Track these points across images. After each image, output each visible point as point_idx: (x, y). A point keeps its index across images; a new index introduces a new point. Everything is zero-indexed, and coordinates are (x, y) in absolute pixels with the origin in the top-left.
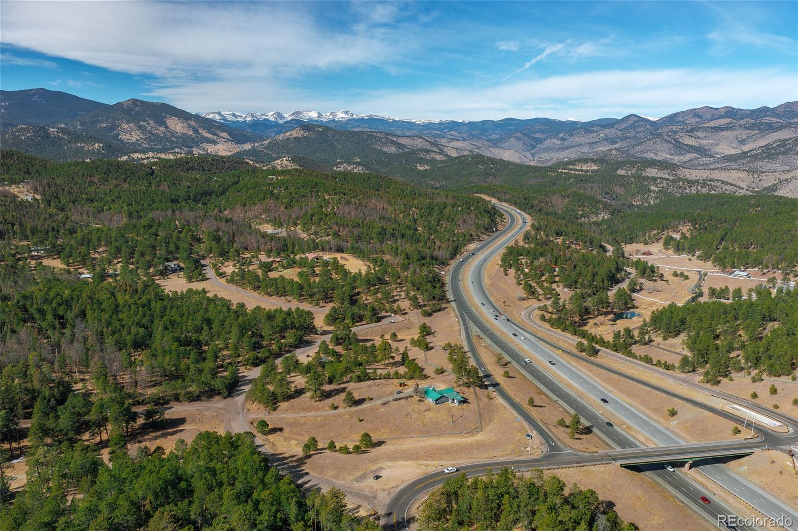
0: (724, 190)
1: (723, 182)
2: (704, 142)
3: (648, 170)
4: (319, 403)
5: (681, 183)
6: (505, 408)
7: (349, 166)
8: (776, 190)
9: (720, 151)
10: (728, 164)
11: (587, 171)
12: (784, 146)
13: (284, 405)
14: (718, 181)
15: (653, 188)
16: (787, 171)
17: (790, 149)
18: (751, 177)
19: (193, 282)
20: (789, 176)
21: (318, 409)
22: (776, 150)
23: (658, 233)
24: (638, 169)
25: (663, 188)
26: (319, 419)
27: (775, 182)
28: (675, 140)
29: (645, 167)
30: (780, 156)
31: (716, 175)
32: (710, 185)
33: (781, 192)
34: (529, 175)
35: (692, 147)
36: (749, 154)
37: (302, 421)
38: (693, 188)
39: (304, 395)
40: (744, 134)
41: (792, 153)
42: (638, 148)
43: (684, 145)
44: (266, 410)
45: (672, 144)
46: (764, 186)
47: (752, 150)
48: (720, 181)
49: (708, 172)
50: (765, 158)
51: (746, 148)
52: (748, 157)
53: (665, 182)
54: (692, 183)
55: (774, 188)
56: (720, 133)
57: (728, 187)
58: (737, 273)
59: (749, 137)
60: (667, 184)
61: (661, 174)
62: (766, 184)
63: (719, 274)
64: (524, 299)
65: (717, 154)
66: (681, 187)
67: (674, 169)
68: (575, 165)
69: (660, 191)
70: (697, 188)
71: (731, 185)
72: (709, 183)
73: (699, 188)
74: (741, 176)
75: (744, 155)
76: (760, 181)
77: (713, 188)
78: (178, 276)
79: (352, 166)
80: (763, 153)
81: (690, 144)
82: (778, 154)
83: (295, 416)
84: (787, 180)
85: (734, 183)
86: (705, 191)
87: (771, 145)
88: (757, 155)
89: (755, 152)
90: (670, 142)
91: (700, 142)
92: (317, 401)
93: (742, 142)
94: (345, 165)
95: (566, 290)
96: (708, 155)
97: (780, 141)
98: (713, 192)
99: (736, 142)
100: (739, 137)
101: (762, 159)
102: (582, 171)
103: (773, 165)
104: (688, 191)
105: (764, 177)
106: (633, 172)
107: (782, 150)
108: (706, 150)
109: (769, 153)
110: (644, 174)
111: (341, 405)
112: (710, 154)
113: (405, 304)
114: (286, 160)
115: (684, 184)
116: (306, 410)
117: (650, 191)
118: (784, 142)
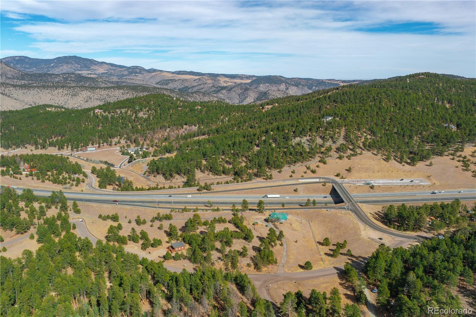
58: (89, 149)
64: (70, 188)
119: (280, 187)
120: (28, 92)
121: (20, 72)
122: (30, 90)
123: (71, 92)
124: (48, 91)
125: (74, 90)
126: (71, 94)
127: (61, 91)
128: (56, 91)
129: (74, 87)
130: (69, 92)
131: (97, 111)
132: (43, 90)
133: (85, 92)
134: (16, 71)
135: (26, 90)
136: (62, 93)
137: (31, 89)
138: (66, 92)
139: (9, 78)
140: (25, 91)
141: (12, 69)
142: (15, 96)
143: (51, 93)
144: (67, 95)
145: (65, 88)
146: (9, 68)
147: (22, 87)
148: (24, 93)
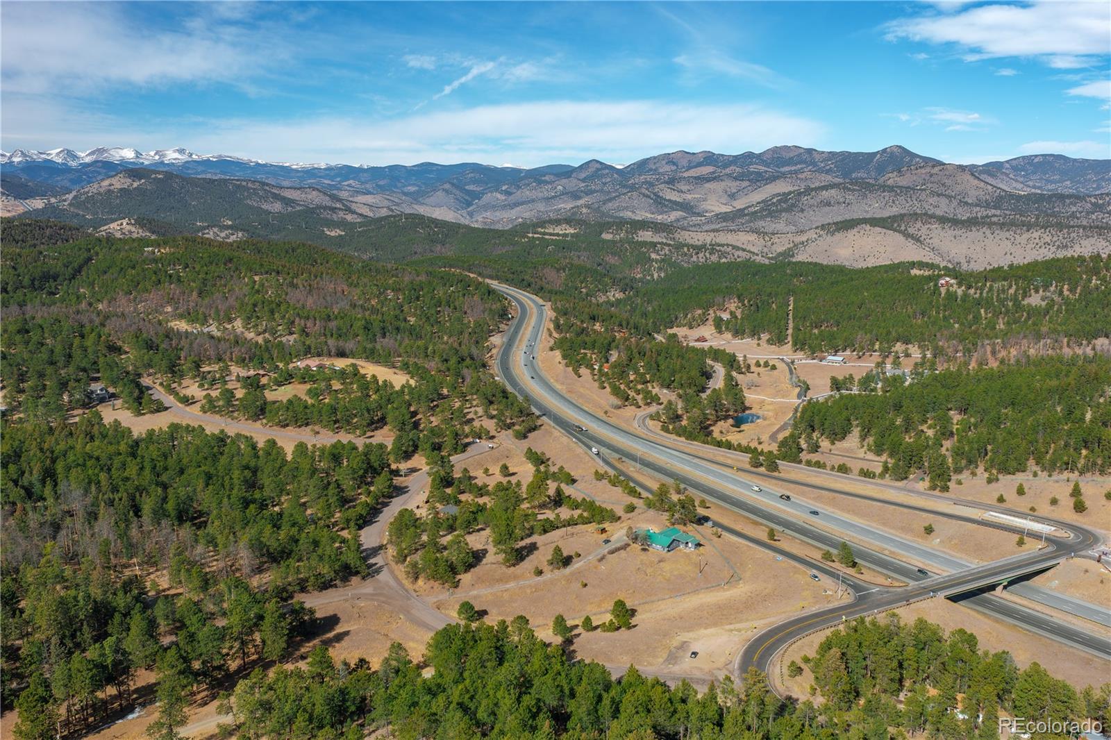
0: (736, 256)
1: (734, 247)
2: (689, 197)
3: (641, 233)
4: (512, 568)
5: (686, 249)
6: (748, 546)
7: (221, 232)
8: (793, 256)
9: (709, 207)
10: (724, 224)
11: (565, 235)
12: (786, 201)
13: (466, 578)
14: (728, 245)
15: (653, 256)
16: (801, 232)
17: (793, 205)
18: (761, 240)
19: (144, 414)
20: (804, 238)
21: (516, 578)
22: (777, 206)
23: (704, 313)
24: (627, 232)
25: (665, 255)
26: (529, 591)
27: (789, 246)
28: (655, 194)
29: (636, 230)
30: (783, 214)
31: (723, 238)
32: (720, 251)
33: (801, 257)
34: (493, 241)
35: (675, 203)
36: (746, 212)
37: (506, 596)
38: (701, 255)
39: (484, 561)
40: (733, 186)
41: (796, 209)
42: (610, 204)
43: (665, 200)
44: (443, 588)
45: (652, 199)
46: (778, 251)
47: (749, 207)
48: (731, 245)
49: (712, 234)
50: (766, 216)
51: (739, 204)
52: (746, 215)
53: (667, 248)
54: (699, 249)
55: (788, 253)
56: (707, 185)
57: (740, 253)
58: (830, 358)
59: (739, 190)
60: (670, 250)
61: (656, 239)
62: (780, 249)
63: (807, 361)
64: (620, 408)
65: (707, 212)
66: (686, 255)
67: (670, 232)
68: (545, 228)
69: (663, 260)
70: (705, 255)
71: (744, 250)
72: (718, 248)
73: (708, 255)
74: (750, 239)
75: (740, 213)
76: (772, 244)
77: (724, 254)
78: (114, 406)
79: (227, 232)
80: (762, 210)
81: (673, 198)
82: (781, 211)
83: (489, 590)
84: (803, 243)
85: (744, 247)
86: (714, 258)
87: (770, 200)
88: (756, 212)
89: (752, 209)
90: (649, 197)
91: (684, 196)
92: (510, 567)
93: (732, 196)
94: (216, 230)
95: (665, 391)
96: (695, 213)
97: (778, 195)
98: (724, 260)
99: (726, 196)
100: (728, 189)
101: (763, 218)
102: (558, 235)
103: (777, 225)
104: (694, 258)
105: (777, 240)
106: (622, 235)
107: (785, 206)
108: (692, 207)
109: (770, 209)
110: (636, 238)
111: (546, 568)
112: (697, 211)
113: (490, 425)
114: (127, 224)
115: (689, 250)
116: (500, 580)
117: (650, 260)
118: (785, 197)
119: (906, 510)
120: (964, 235)
121: (998, 191)
122: (971, 231)
123: (1061, 238)
124: (1007, 234)
125: (1069, 234)
126: (1056, 244)
127: (1036, 235)
128: (1026, 236)
129: (1073, 227)
130: (1055, 239)
131: (943, 282)
132: (997, 232)
133: (1092, 240)
134: (990, 187)
135: (963, 230)
136: (1037, 241)
137: (974, 229)
138: (1048, 239)
139: (966, 203)
140: (958, 232)
141: (982, 184)
142: (935, 242)
143: (1013, 239)
144: (1049, 245)
145: (1047, 230)
146: (976, 182)
148: (955, 237)
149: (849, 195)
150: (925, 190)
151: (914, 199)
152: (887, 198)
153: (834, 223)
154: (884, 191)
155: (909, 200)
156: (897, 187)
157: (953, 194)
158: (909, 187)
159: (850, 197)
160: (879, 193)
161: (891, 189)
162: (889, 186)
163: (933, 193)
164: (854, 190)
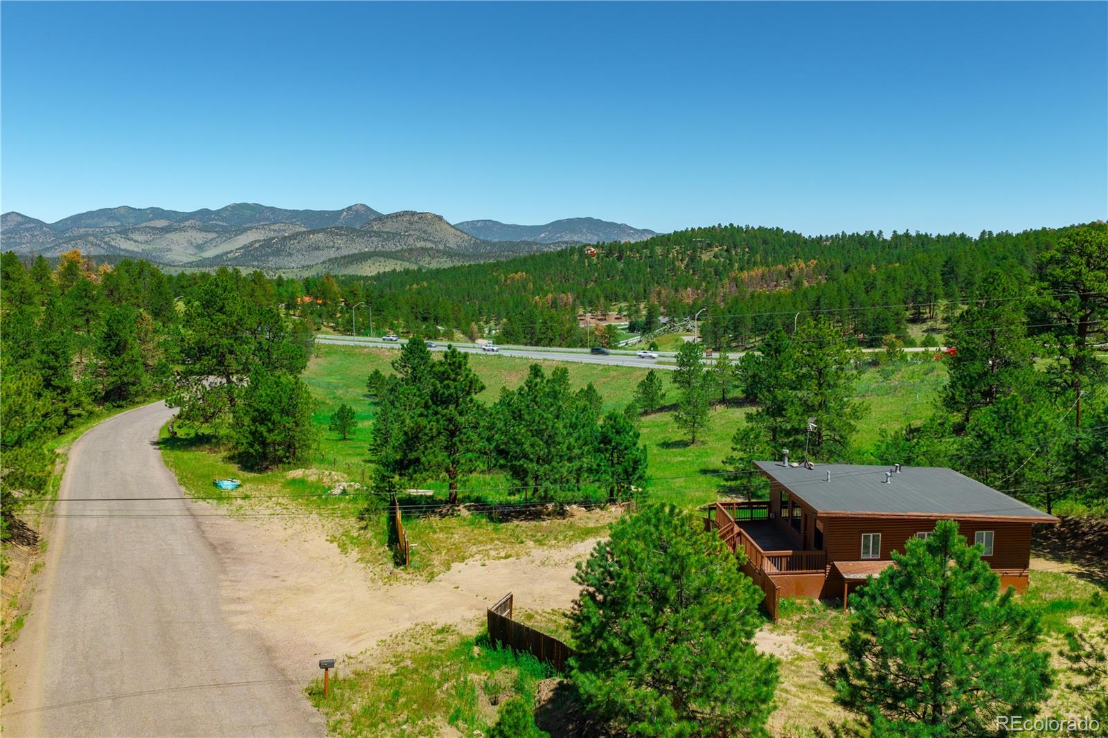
2: (149, 247)
9: (175, 258)
12: (270, 246)
17: (279, 250)
20: (313, 272)
22: (260, 251)
28: (106, 244)
30: (271, 258)
36: (225, 258)
40: (200, 237)
41: (284, 253)
43: (120, 249)
45: (103, 248)
47: (228, 253)
50: (251, 260)
51: (208, 255)
56: (167, 236)
59: (206, 242)
75: (219, 259)
80: (243, 255)
81: (129, 248)
82: (268, 255)
87: (251, 246)
88: (236, 258)
89: (233, 255)
90: (99, 246)
91: (142, 246)
93: (200, 247)
97: (260, 240)
99: (192, 247)
100: (194, 241)
101: (248, 262)
107: (269, 250)
118: (267, 243)
131: (589, 252)
134: (466, 236)
146: (453, 231)
147: (462, 256)
149: (338, 239)
150: (410, 235)
151: (403, 243)
152: (375, 243)
153: (342, 257)
154: (371, 237)
155: (398, 244)
156: (383, 232)
157: (436, 240)
158: (393, 233)
159: (339, 242)
160: (366, 238)
161: (378, 234)
162: (375, 232)
163: (419, 238)
164: (342, 235)
